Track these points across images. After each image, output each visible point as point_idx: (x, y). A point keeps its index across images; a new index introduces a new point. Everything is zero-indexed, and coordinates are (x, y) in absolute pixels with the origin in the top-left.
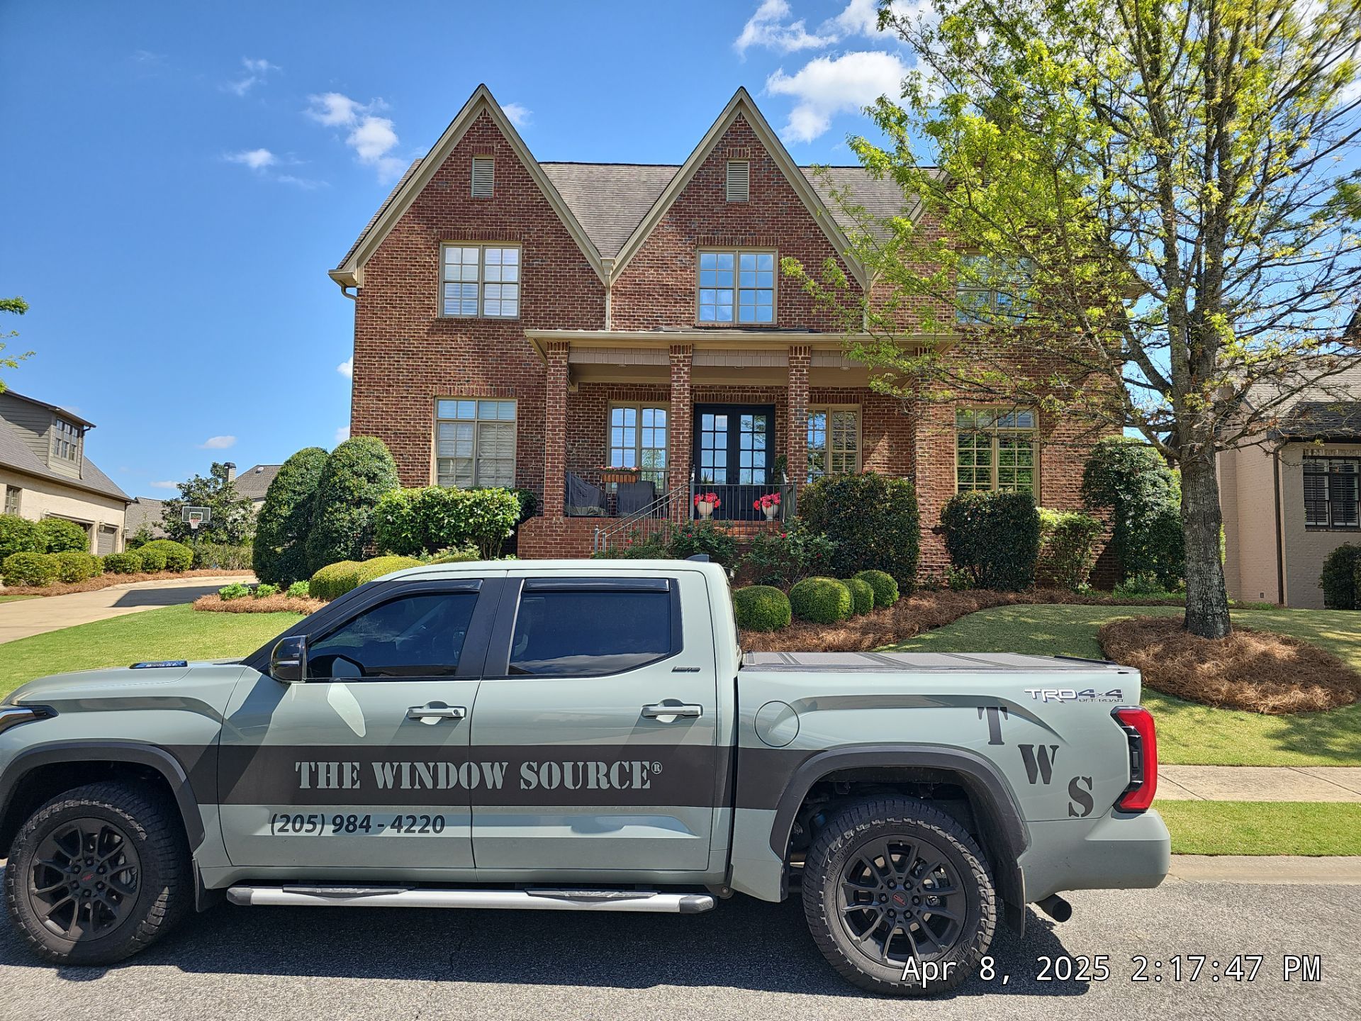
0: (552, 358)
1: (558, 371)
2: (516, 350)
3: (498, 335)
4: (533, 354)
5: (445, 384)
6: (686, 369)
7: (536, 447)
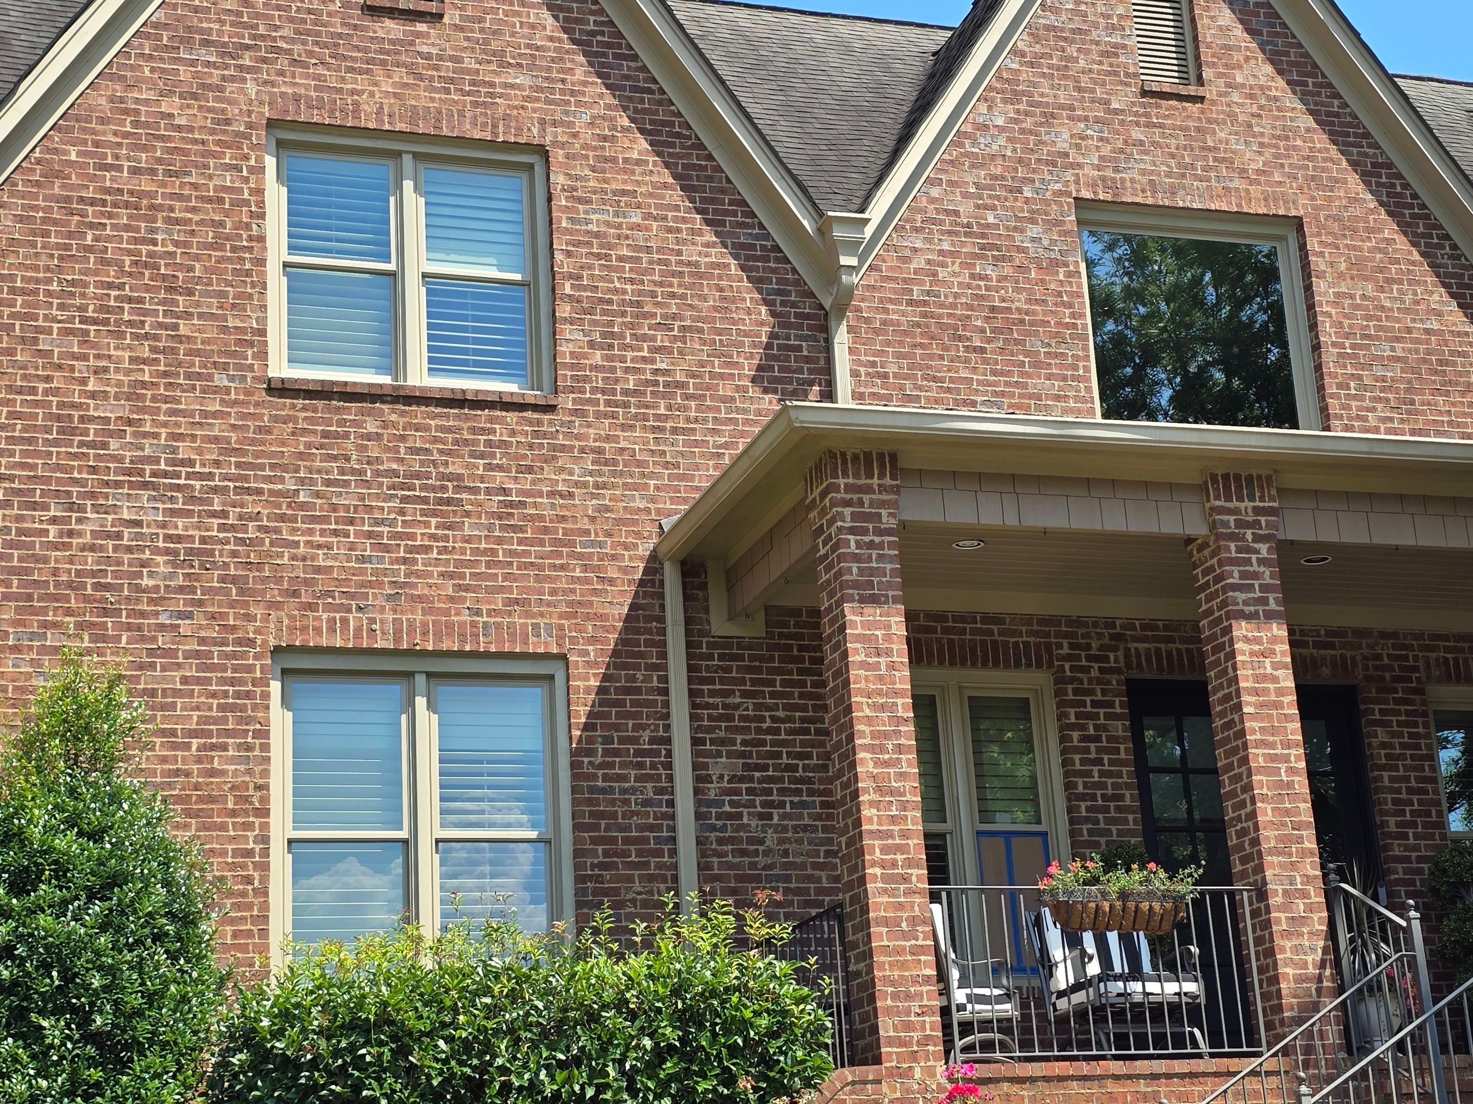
0: (848, 503)
1: (871, 545)
2: (551, 494)
3: (489, 443)
4: (608, 509)
5: (312, 607)
6: (1263, 548)
7: (640, 828)
